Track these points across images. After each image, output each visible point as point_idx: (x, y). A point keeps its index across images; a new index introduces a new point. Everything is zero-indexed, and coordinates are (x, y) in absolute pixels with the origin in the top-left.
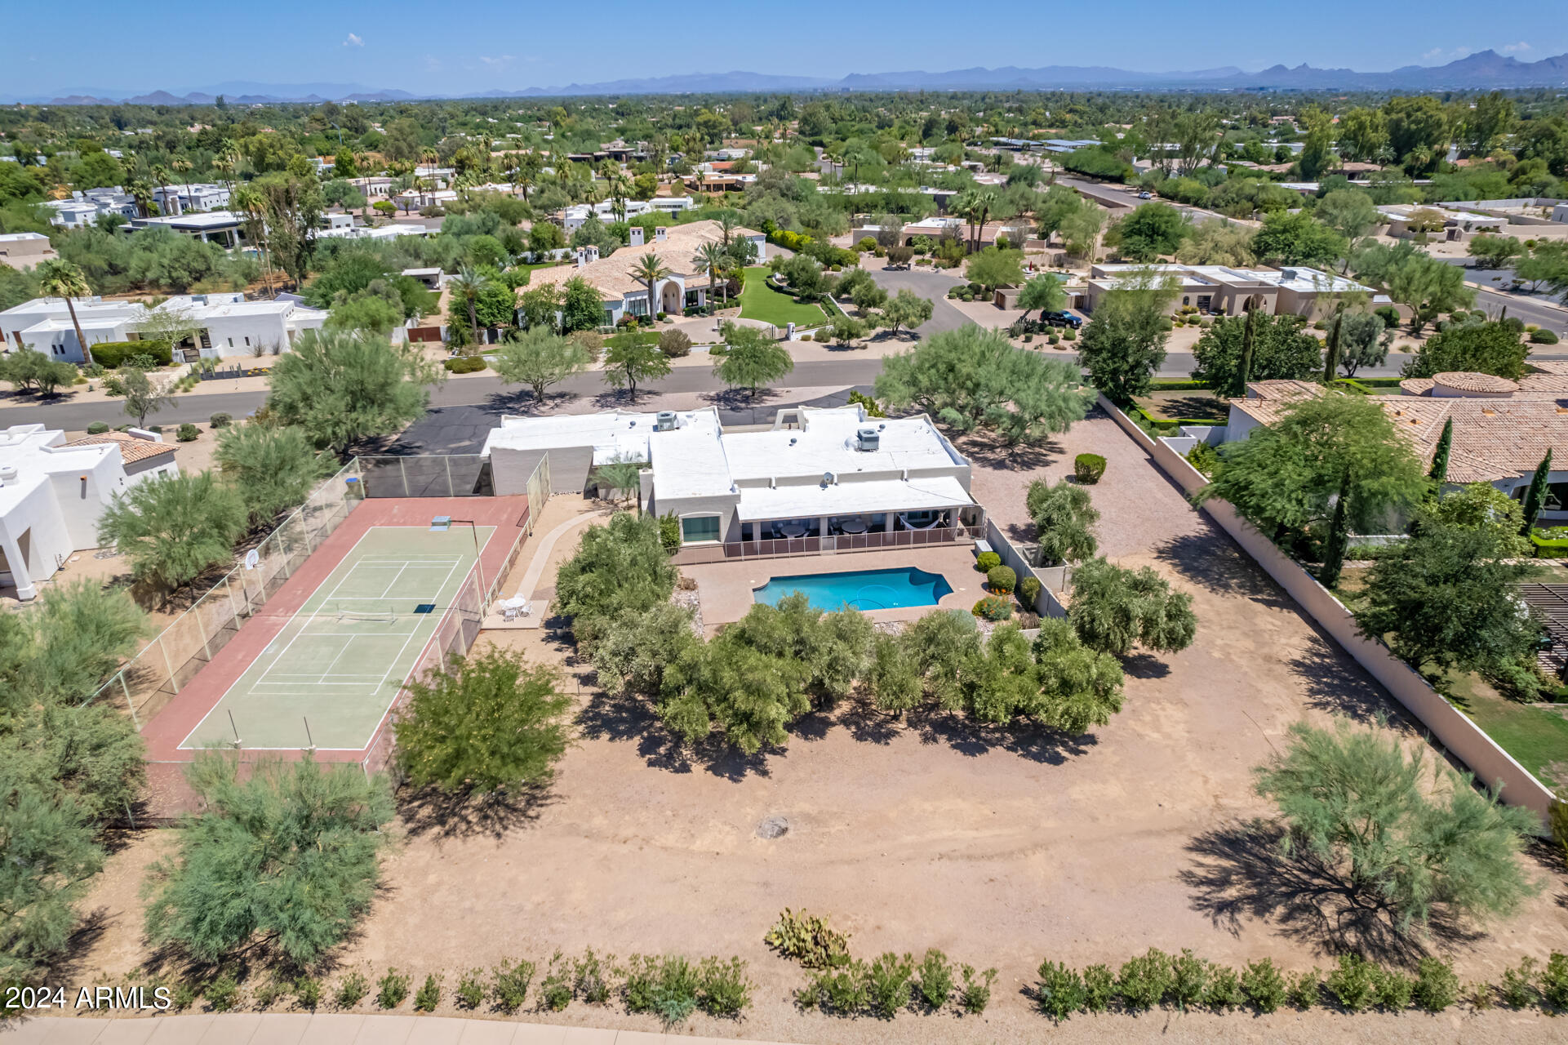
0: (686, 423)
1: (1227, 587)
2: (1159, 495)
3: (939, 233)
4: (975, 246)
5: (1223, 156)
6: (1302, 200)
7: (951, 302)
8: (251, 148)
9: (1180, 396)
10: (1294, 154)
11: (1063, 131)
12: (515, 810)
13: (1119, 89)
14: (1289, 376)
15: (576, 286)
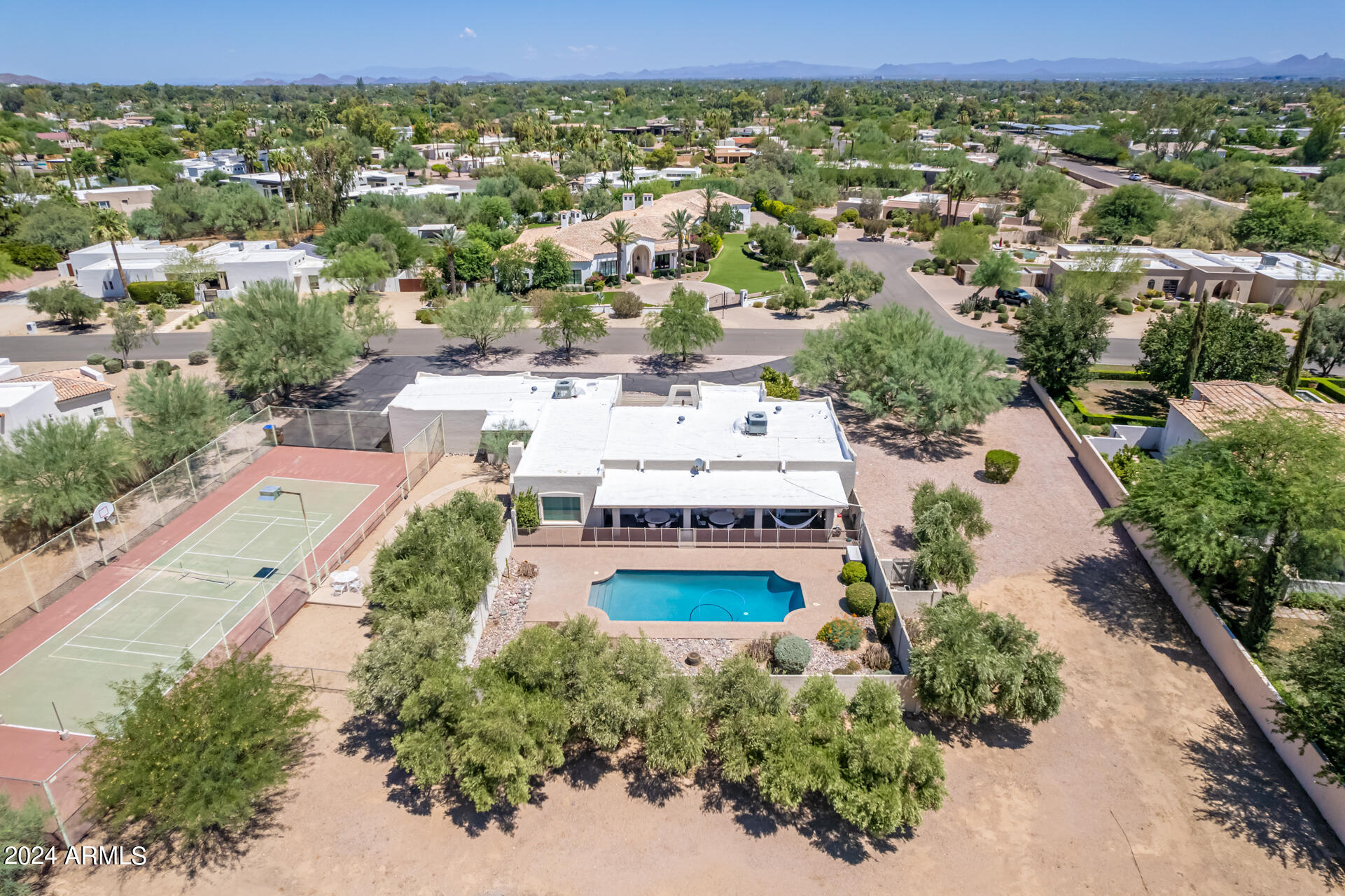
0: (583, 392)
1: (1127, 627)
2: (1074, 503)
3: (916, 207)
4: (951, 220)
5: (1223, 140)
6: (1301, 183)
7: (913, 275)
8: (351, 118)
9: (1123, 386)
10: (1300, 138)
11: (1068, 117)
12: (227, 839)
13: (1133, 78)
14: (1245, 376)
15: (545, 247)
